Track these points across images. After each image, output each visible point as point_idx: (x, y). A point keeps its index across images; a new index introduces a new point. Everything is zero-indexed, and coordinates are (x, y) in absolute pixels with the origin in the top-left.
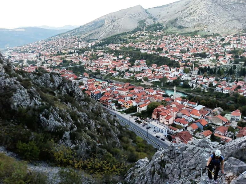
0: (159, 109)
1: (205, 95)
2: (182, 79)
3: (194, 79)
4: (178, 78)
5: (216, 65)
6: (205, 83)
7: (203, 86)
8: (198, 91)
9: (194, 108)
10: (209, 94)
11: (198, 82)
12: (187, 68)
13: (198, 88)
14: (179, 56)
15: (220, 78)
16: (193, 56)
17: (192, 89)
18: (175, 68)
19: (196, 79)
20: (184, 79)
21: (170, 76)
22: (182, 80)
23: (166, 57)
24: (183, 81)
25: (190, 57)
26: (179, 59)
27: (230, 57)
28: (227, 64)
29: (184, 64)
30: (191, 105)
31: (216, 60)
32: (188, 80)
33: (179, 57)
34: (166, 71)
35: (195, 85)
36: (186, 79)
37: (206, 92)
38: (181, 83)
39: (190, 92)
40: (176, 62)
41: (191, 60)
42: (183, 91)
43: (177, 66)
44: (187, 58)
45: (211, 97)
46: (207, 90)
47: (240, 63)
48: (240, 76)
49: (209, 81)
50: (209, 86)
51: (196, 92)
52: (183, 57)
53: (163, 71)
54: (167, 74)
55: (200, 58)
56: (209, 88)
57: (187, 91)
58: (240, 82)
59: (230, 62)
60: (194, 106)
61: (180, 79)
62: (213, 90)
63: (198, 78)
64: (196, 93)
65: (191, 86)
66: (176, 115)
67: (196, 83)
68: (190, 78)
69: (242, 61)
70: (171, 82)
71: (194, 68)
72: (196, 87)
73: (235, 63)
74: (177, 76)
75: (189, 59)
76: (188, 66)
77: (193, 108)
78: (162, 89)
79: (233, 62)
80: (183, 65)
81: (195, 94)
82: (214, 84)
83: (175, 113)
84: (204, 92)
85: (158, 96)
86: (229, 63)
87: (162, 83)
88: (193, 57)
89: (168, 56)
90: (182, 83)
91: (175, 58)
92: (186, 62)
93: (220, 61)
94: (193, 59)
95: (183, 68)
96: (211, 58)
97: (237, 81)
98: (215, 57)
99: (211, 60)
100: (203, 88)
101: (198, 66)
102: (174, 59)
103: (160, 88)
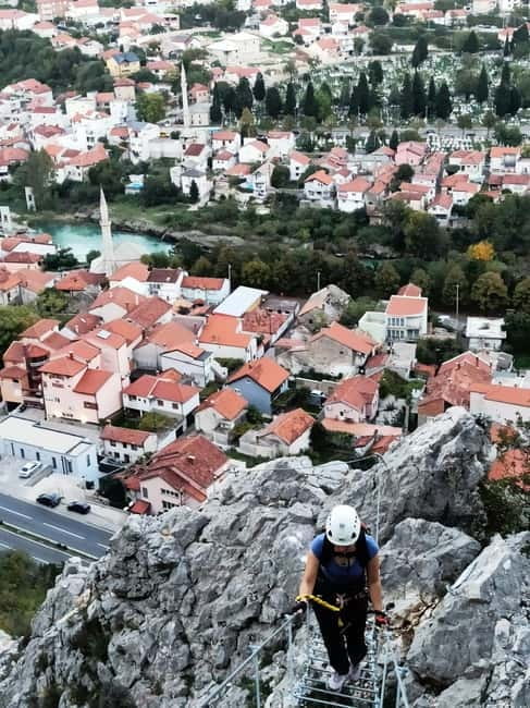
0: (35, 342)
1: (260, 234)
2: (136, 154)
3: (195, 150)
4: (115, 152)
5: (290, 69)
6: (254, 168)
7: (243, 185)
8: (225, 213)
9: (215, 311)
10: (277, 223)
11: (216, 165)
12: (151, 90)
13: (223, 197)
14: (100, 26)
15: (320, 135)
16: (175, 24)
17: (194, 208)
18: (90, 95)
19: (206, 151)
20: (144, 157)
21: (65, 142)
22: (135, 161)
23: (28, 33)
24: (143, 168)
25: (157, 29)
26: (104, 40)
27: (352, 23)
28: (342, 59)
29: (135, 67)
30: (199, 295)
31: (290, 40)
32: (167, 162)
33: (99, 31)
34: (38, 119)
35: (204, 186)
36: (158, 156)
37: (262, 218)
38: (132, 177)
39: (186, 227)
40: (86, 58)
41: (171, 42)
42: (151, 225)
43: (99, 81)
44: (143, 32)
45: (286, 240)
46: (266, 203)
47: (397, 52)
48: (405, 116)
49: (270, 155)
50: (275, 182)
51: (216, 220)
52: (123, 32)
53: (23, 116)
54: (48, 132)
55: (210, 34)
56: (274, 191)
57: (168, 220)
58: (407, 145)
59: (351, 48)
60: (213, 296)
61: (125, 156)
62: (294, 201)
63: (217, 145)
64: (218, 227)
65: (186, 191)
66: (133, 362)
67: (210, 172)
68: (173, 149)
69: (403, 39)
70: (80, 179)
71: (188, 89)
72: (212, 193)
73: (375, 53)
74: (104, 140)
75: (157, 37)
76: (155, 81)
77: (213, 307)
78: (30, 225)
79: (366, 48)
80: (130, 77)
81: (209, 232)
82: (297, 167)
83: (125, 353)
84: (251, 216)
85: (13, 268)
86: (351, 52)
87: (28, 191)
88: (172, 30)
89: (37, 23)
90: (137, 181)
91: (77, 36)
92: (141, 55)
93: (307, 46)
94: (177, 39)
95: (132, 89)
96: (267, 31)
97: (394, 146)
98: (282, 26)
99: (268, 42)
100: (244, 197)
101: (206, 78)
102: (72, 43)
103: (19, 221)
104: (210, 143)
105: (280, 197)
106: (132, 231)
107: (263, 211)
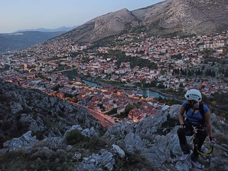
1: (176, 95)
2: (159, 80)
3: (168, 80)
4: (156, 79)
5: (188, 66)
6: (177, 83)
7: (175, 86)
8: (171, 91)
9: (162, 109)
10: (179, 93)
11: (171, 82)
12: (164, 69)
13: (171, 88)
14: (158, 58)
15: (190, 79)
17: (166, 89)
18: (154, 70)
19: (170, 80)
20: (160, 80)
21: (149, 77)
22: (159, 81)
23: (147, 59)
24: (160, 82)
25: (167, 59)
26: (158, 61)
27: (202, 58)
28: (198, 65)
29: (162, 65)
30: (160, 106)
31: (189, 61)
32: (164, 81)
33: (158, 59)
34: (146, 73)
35: (168, 86)
36: (162, 80)
38: (158, 83)
39: (164, 92)
40: (155, 64)
41: (168, 61)
42: (159, 91)
43: (156, 68)
44: (164, 60)
45: (180, 96)
46: (178, 89)
47: (209, 63)
48: (207, 76)
49: (180, 82)
50: (180, 86)
52: (161, 59)
53: (144, 72)
54: (146, 75)
55: (176, 60)
56: (180, 88)
57: (162, 91)
58: (205, 82)
59: (200, 63)
60: (162, 106)
61: (157, 80)
62: (183, 90)
63: (172, 79)
64: (169, 93)
65: (165, 86)
66: (146, 115)
67: (170, 84)
68: (165, 79)
69: (211, 61)
70: (150, 83)
71: (169, 70)
72: (169, 87)
73: (205, 64)
74: (154, 77)
78: (142, 89)
79: (203, 63)
80: (161, 67)
81: (167, 94)
82: (184, 84)
84: (175, 92)
85: (136, 98)
87: (142, 84)
88: (169, 59)
89: (149, 58)
90: (158, 84)
91: (154, 60)
92: (163, 63)
93: (192, 62)
94: (169, 61)
95: (161, 69)
96: (185, 59)
98: (188, 59)
99: (185, 61)
100: (175, 88)
101: (173, 67)
102: (153, 61)
103: (140, 89)
104: (170, 79)
105: (180, 89)
106: (156, 92)
107: (177, 91)
